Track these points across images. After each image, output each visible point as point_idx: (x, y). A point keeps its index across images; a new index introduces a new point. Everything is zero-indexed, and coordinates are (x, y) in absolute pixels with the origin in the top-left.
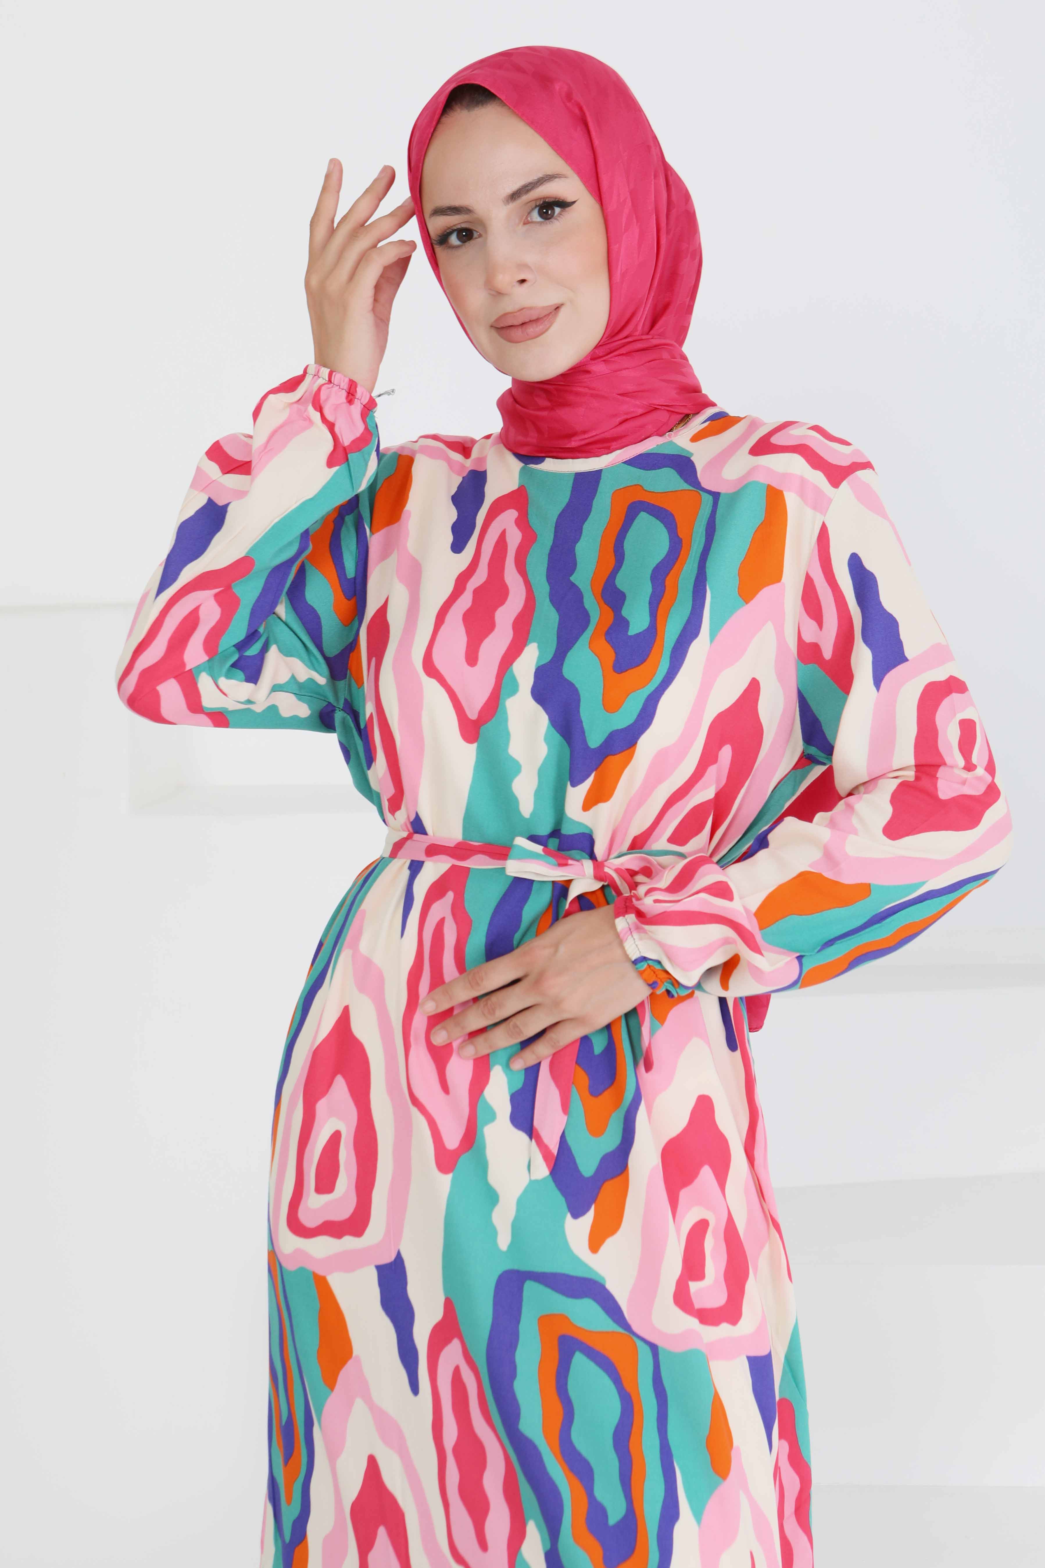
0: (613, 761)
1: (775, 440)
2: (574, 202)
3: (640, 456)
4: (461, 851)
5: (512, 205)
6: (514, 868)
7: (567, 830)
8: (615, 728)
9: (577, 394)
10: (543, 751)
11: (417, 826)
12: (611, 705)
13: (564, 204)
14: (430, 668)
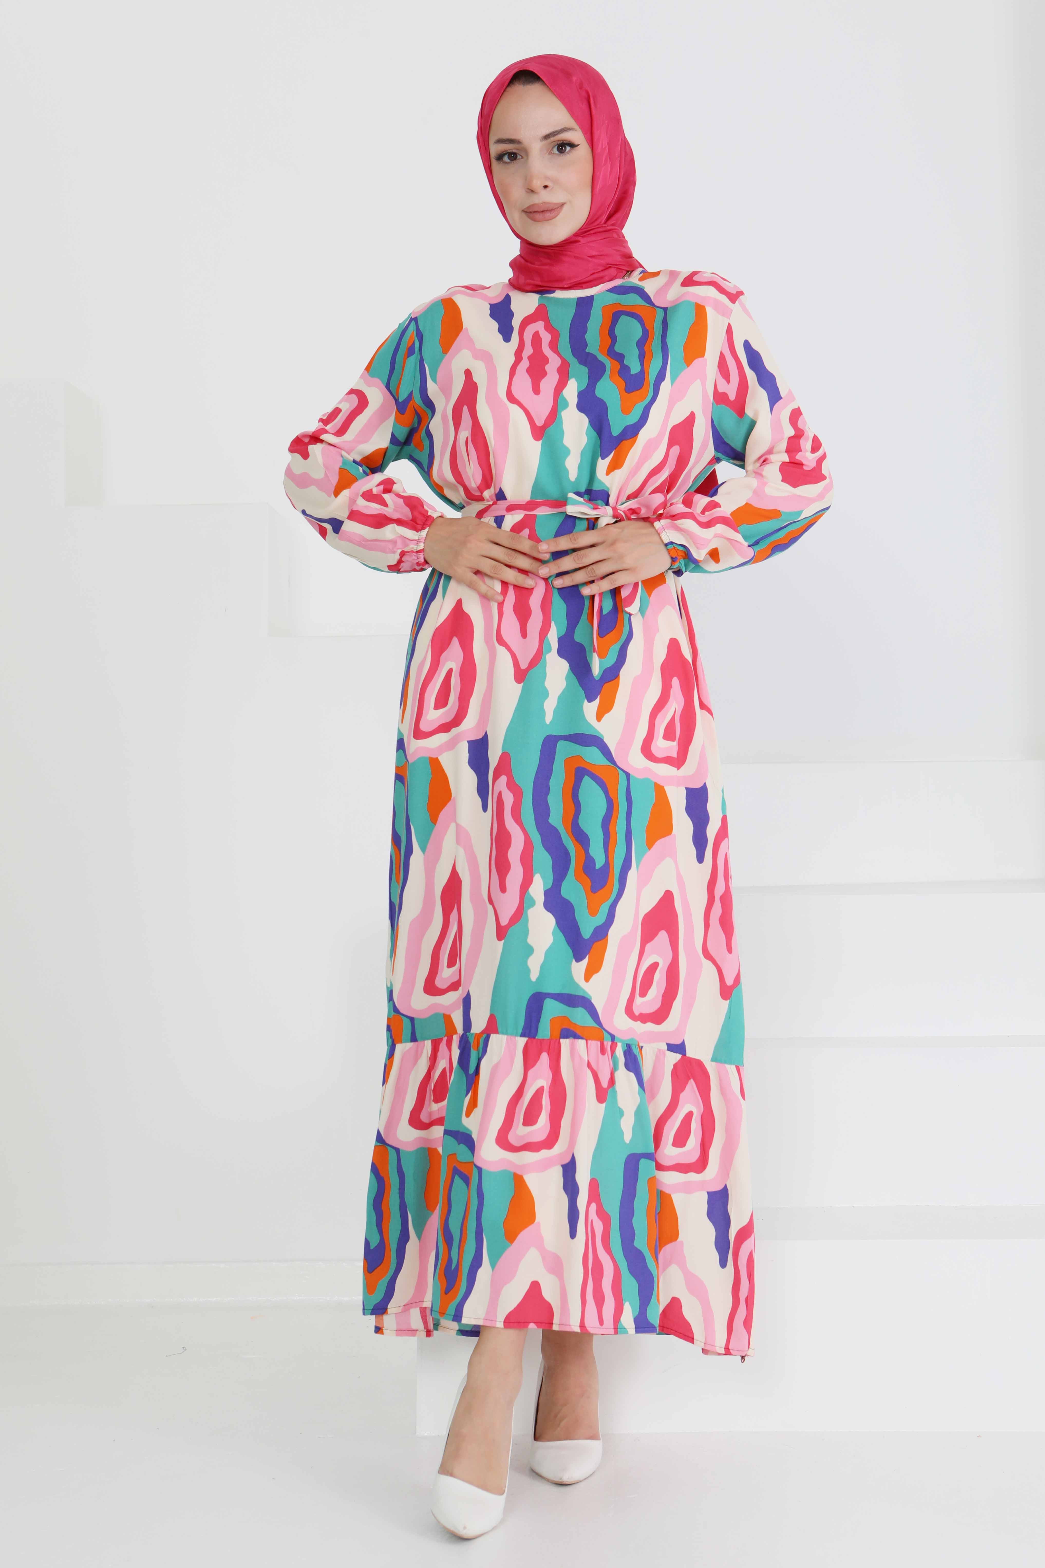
0: (626, 443)
1: (696, 278)
2: (578, 145)
3: (613, 288)
4: (531, 505)
5: (544, 143)
6: (570, 509)
7: (596, 487)
8: (628, 424)
10: (584, 440)
11: (501, 496)
12: (626, 410)
13: (572, 145)
14: (511, 398)
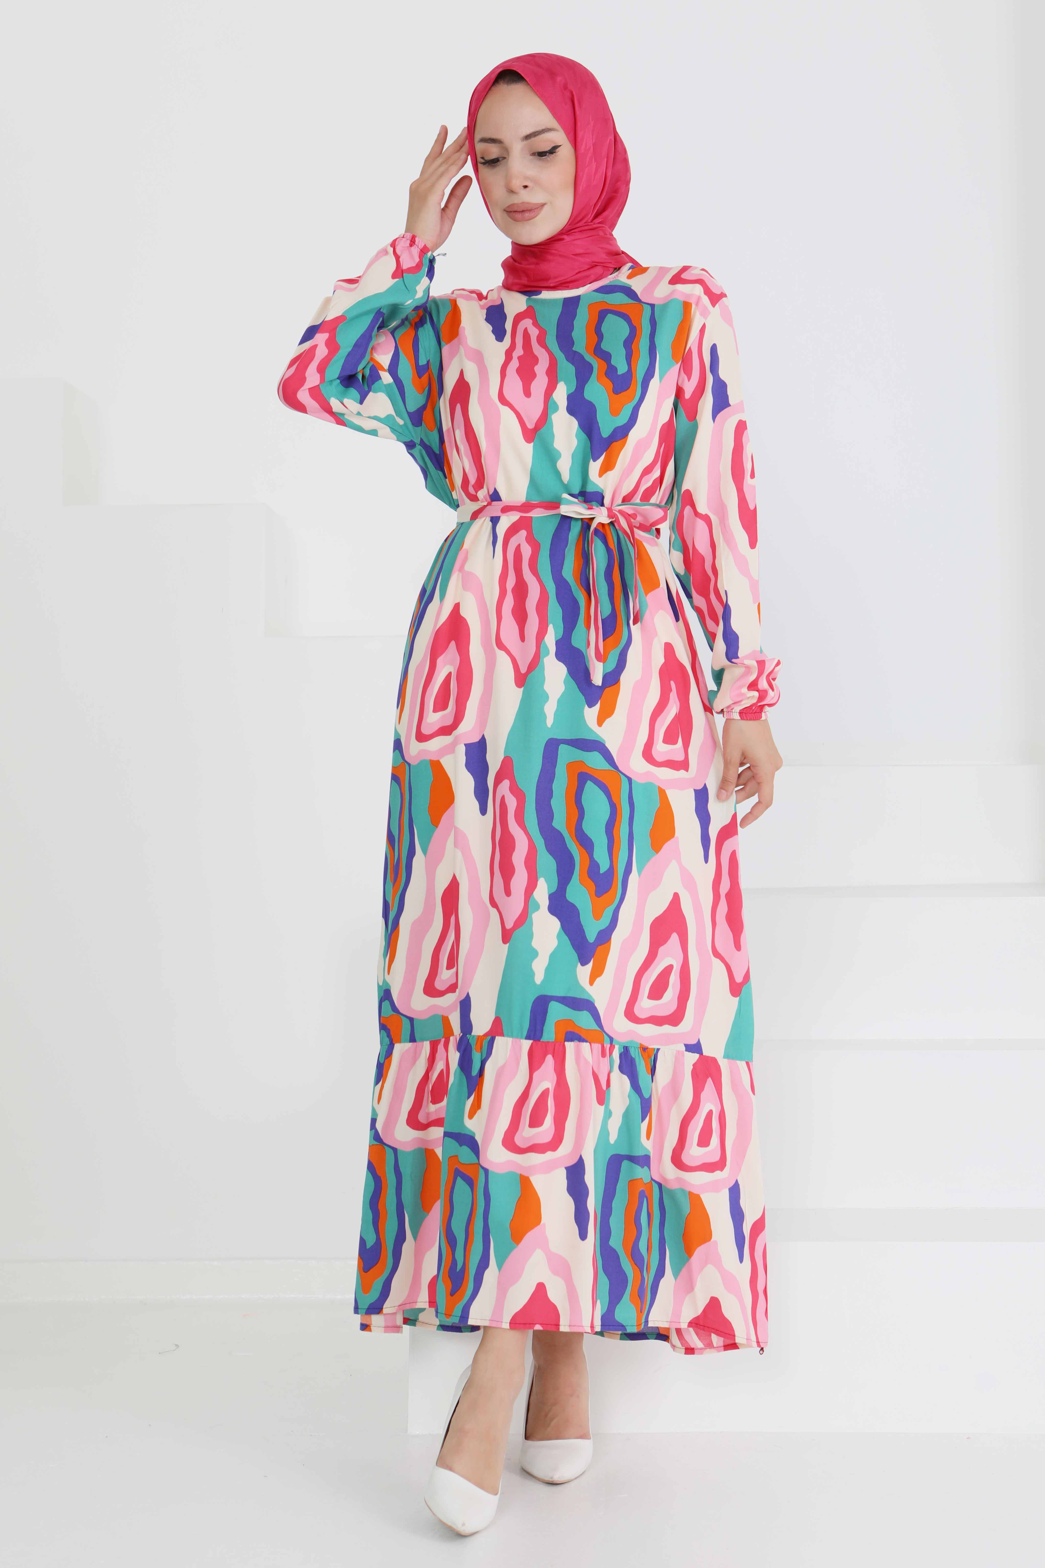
0: (616, 445)
1: (681, 277)
2: (560, 146)
3: (602, 287)
4: (527, 507)
5: (525, 142)
6: (565, 510)
7: (590, 489)
8: (617, 425)
9: (552, 254)
10: (575, 443)
11: (495, 497)
12: (614, 412)
14: (503, 401)
